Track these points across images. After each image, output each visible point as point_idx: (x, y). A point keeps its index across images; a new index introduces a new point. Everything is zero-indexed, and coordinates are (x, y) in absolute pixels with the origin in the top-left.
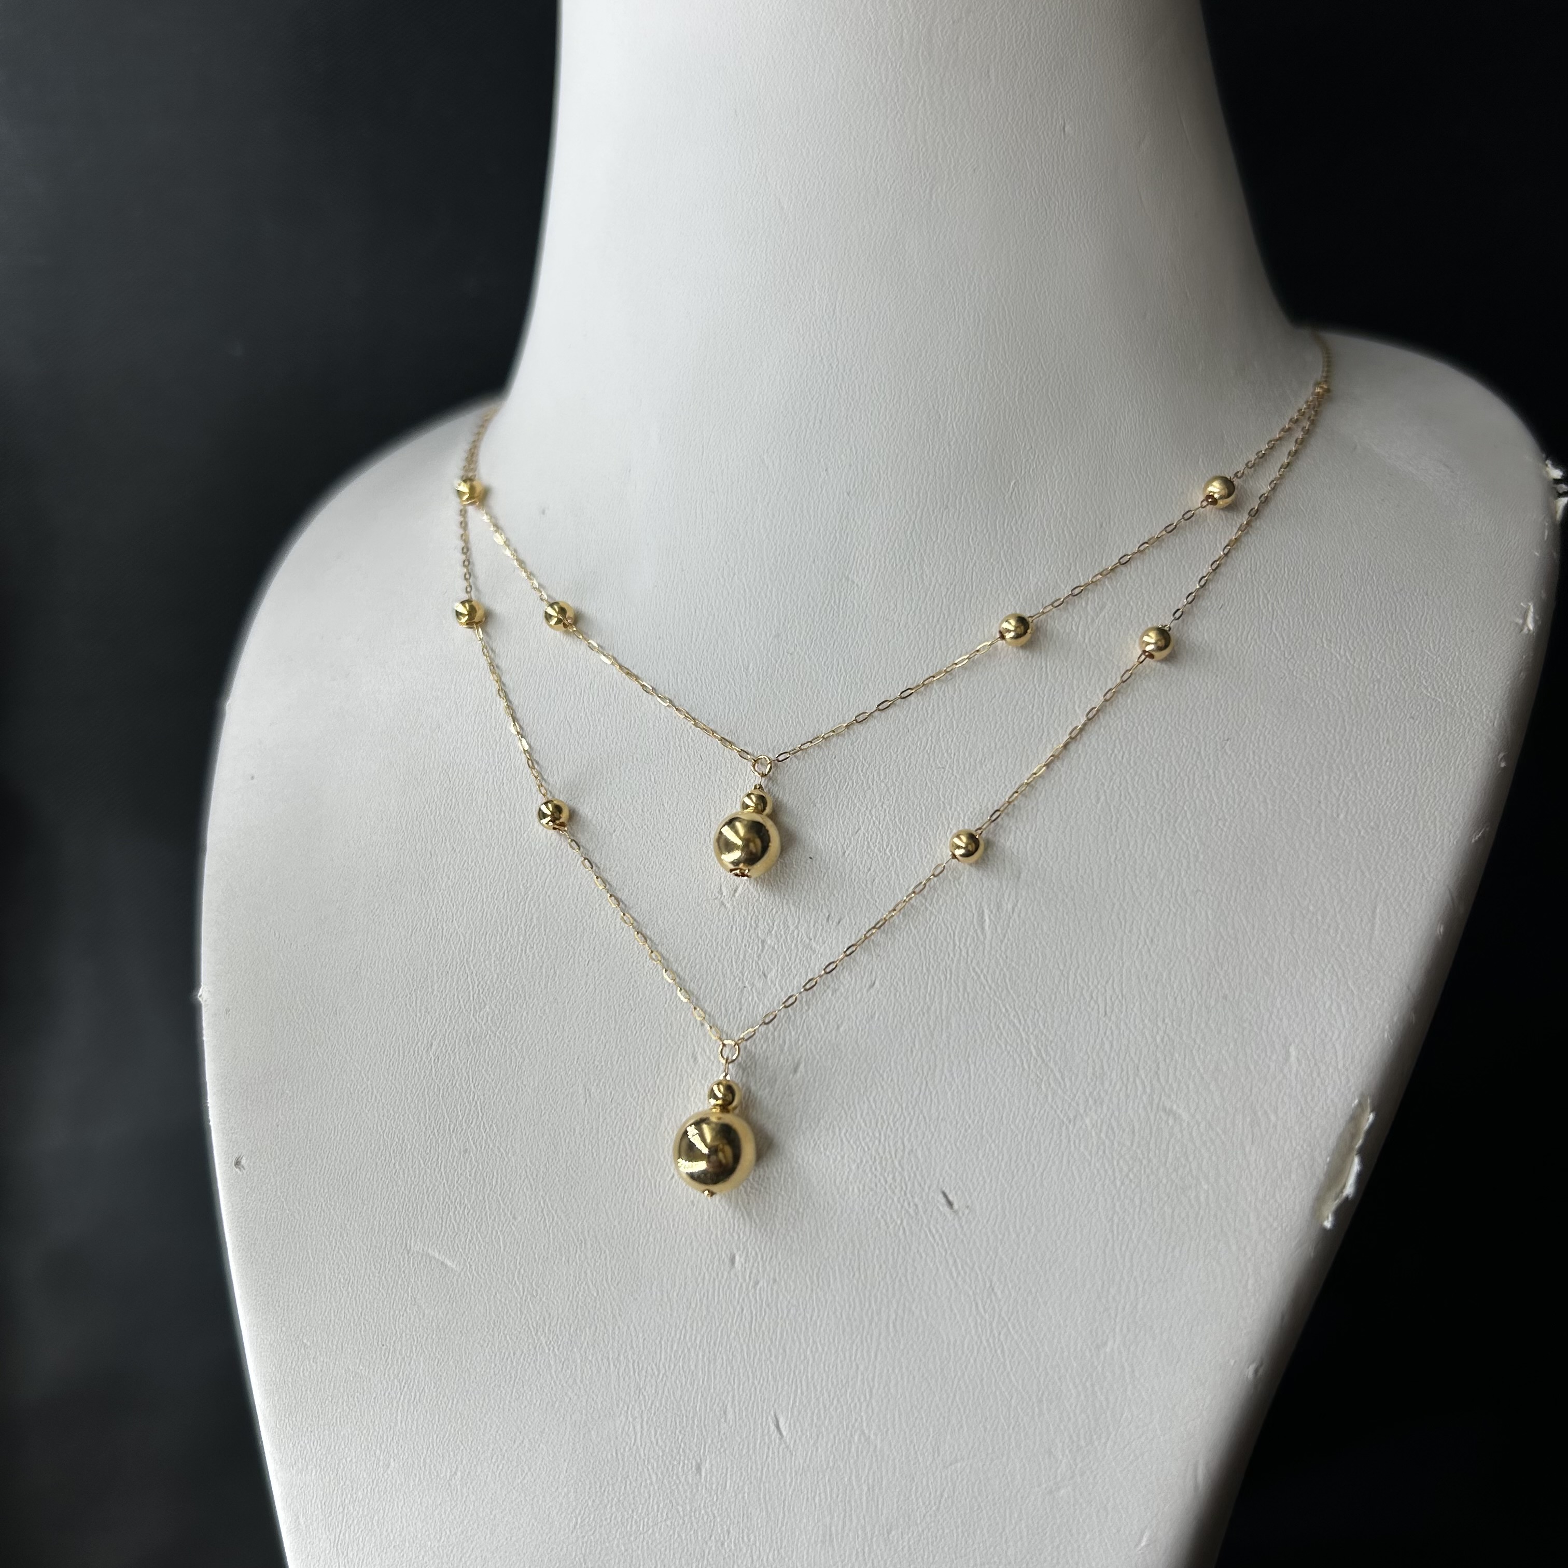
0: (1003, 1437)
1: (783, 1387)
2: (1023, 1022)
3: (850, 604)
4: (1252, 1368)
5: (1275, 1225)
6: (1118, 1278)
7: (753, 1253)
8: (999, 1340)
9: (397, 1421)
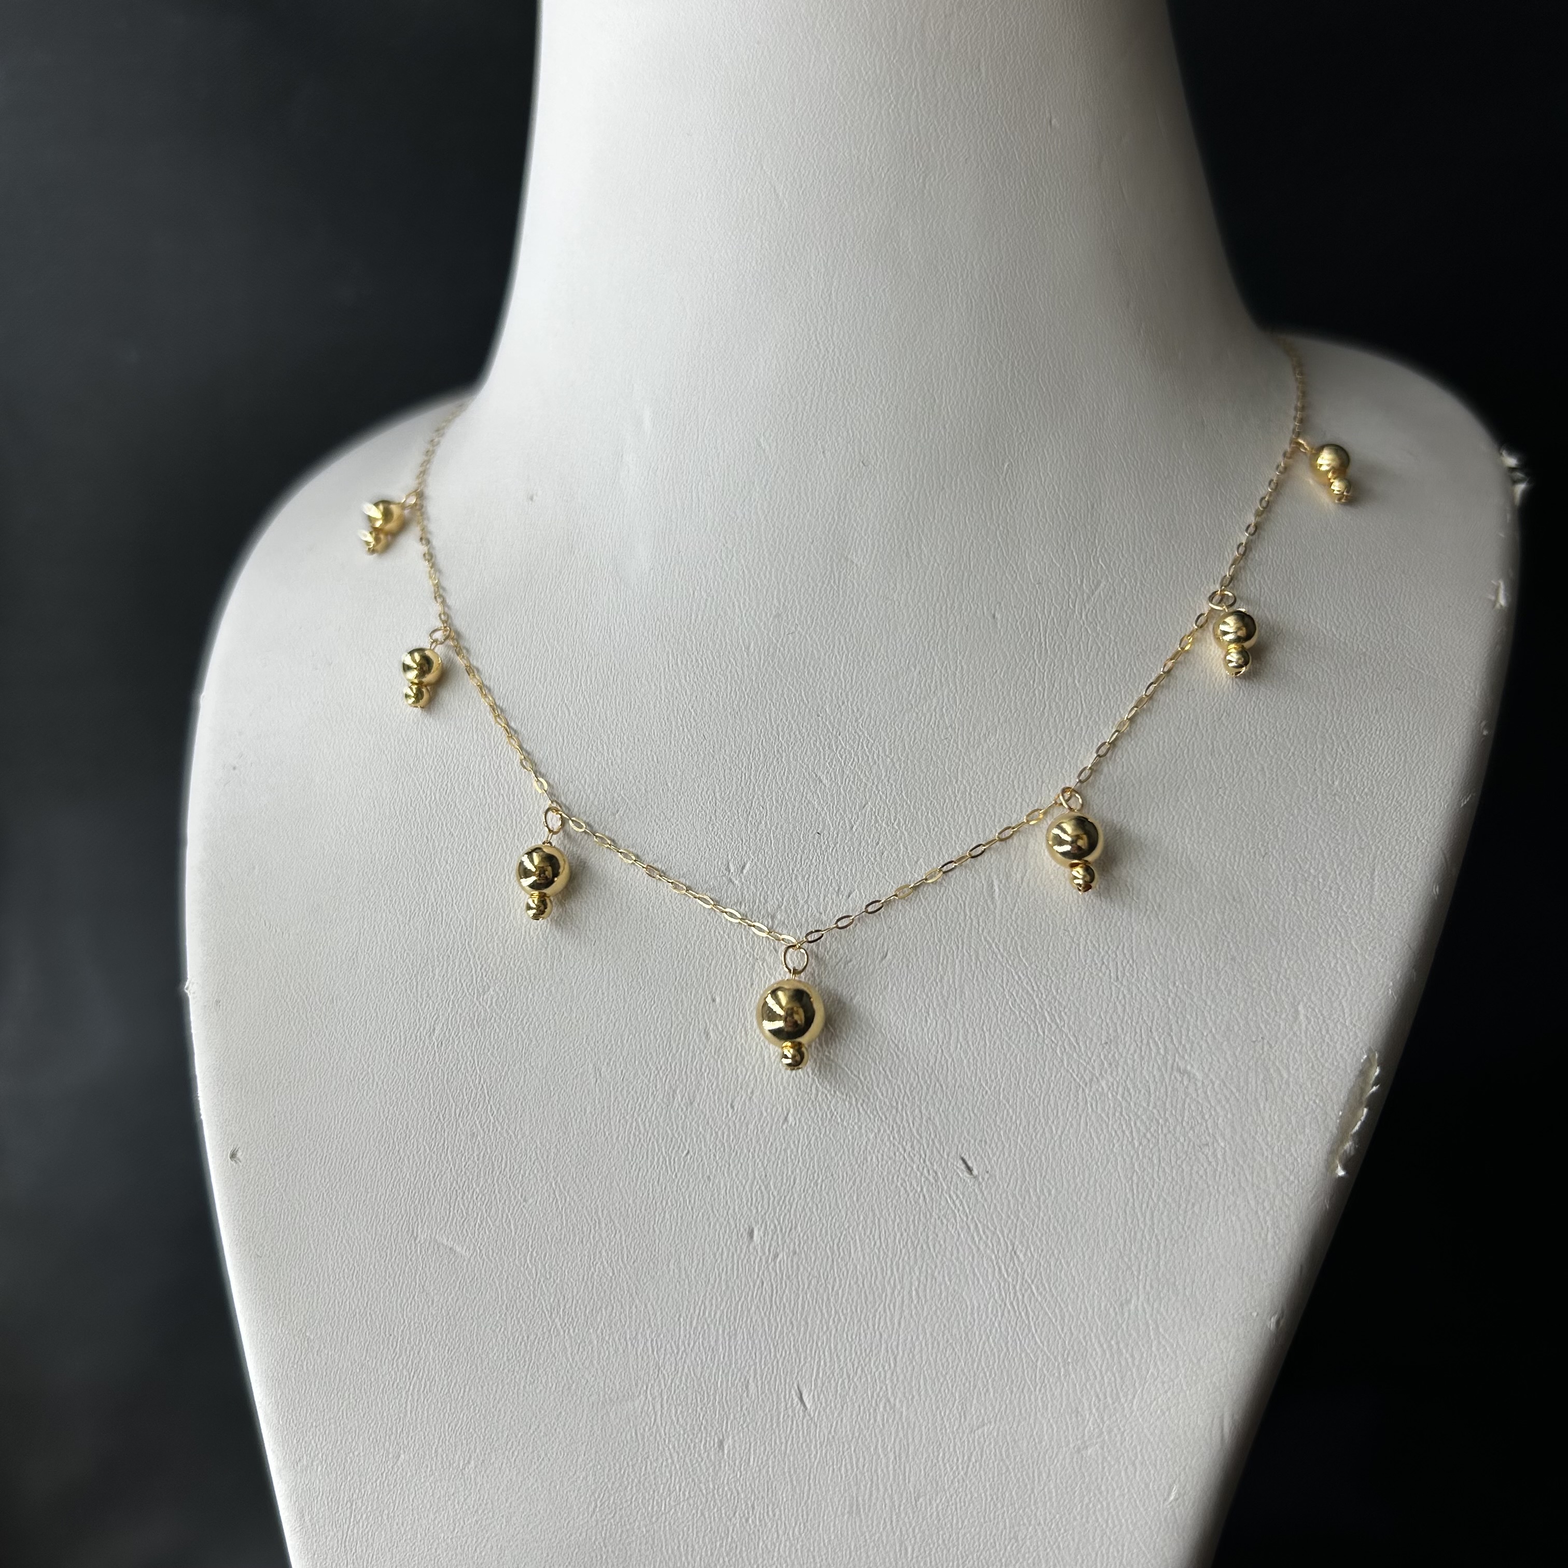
0: (1030, 1400)
1: (805, 1358)
2: (1035, 988)
3: (849, 584)
4: (1274, 1320)
5: (1292, 1178)
6: (1139, 1236)
7: (772, 1227)
8: (1023, 1302)
9: (406, 1412)
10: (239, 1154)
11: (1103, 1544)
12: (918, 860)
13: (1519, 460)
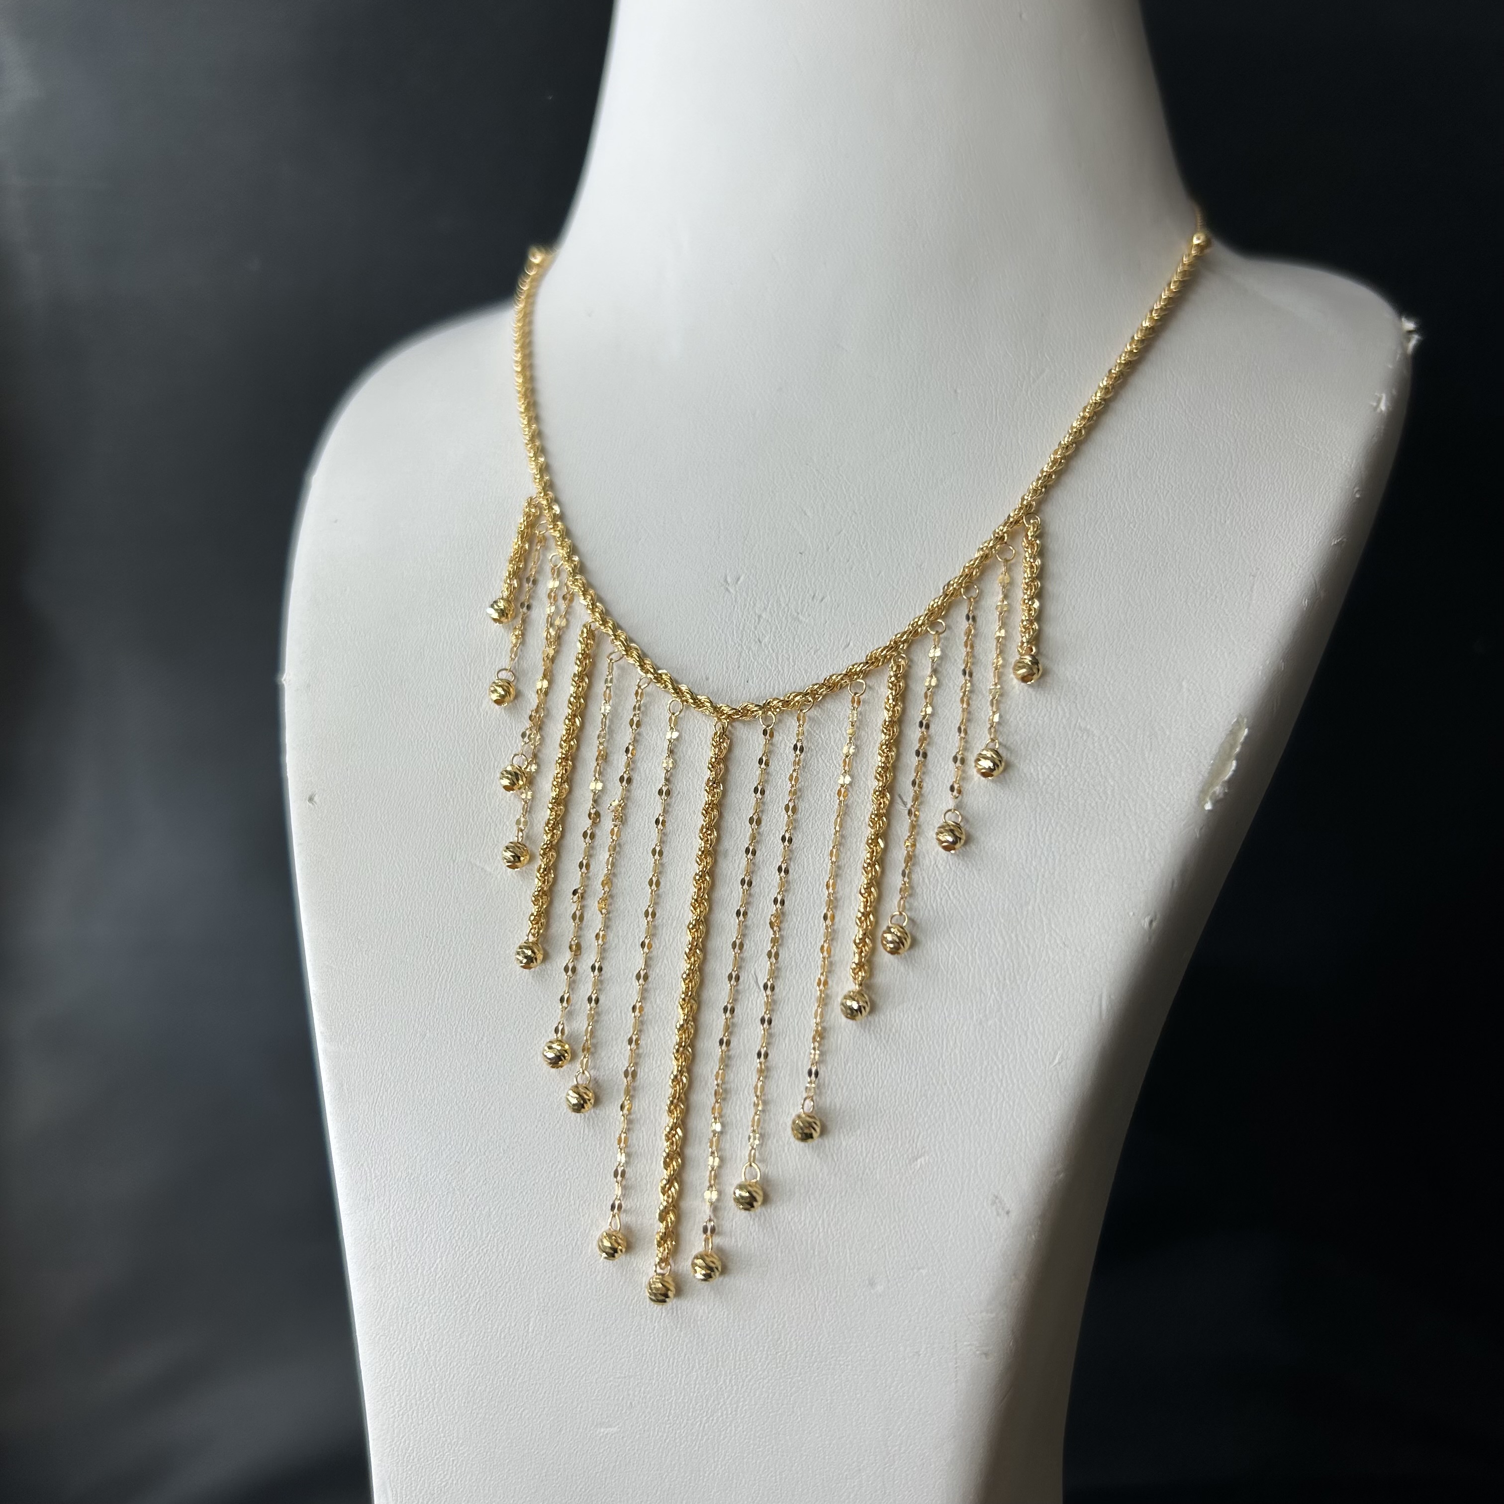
4: (1147, 920)
5: (1168, 809)
6: (1039, 853)
8: (941, 904)
9: (435, 998)
10: (316, 799)
11: (997, 1101)
12: (880, 572)
13: (1416, 323)
